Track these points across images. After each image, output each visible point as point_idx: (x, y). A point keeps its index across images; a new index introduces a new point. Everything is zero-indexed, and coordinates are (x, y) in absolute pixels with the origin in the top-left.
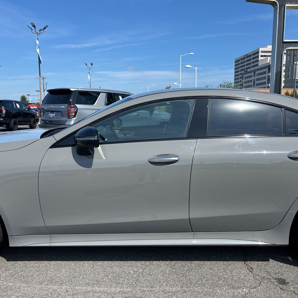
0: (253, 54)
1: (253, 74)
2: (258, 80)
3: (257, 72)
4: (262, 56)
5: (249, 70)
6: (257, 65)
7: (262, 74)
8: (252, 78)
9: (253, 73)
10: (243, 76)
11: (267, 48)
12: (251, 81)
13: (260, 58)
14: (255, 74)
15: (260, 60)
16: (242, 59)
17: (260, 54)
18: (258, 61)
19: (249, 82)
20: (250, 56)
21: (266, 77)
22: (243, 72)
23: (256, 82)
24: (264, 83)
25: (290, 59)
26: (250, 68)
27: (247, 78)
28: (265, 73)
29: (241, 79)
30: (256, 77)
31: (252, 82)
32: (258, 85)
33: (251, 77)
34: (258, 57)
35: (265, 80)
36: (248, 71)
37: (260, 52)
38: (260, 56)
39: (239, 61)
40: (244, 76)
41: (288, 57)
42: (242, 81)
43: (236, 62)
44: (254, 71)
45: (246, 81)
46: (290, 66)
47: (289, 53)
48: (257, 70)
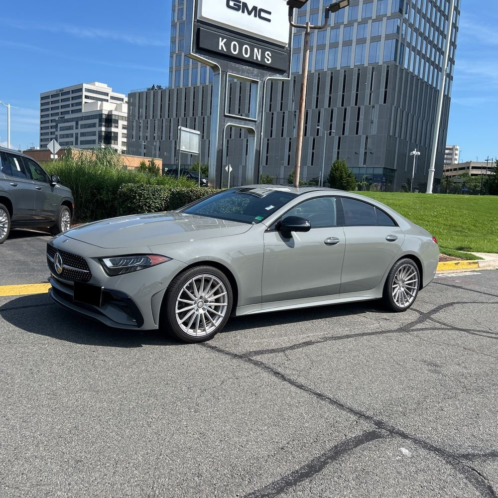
0: (73, 92)
1: (74, 124)
2: (83, 134)
3: (80, 123)
4: (87, 97)
5: (67, 117)
6: (80, 110)
7: (90, 126)
8: (74, 131)
9: (75, 122)
10: (57, 125)
11: (94, 85)
12: (72, 135)
13: (84, 100)
14: (77, 124)
15: (83, 103)
16: (53, 96)
17: (85, 93)
18: (80, 104)
19: (67, 136)
20: (68, 93)
21: (95, 132)
22: (57, 118)
23: (80, 139)
24: (93, 142)
25: (134, 111)
26: (67, 112)
27: (63, 130)
28: (94, 125)
29: (54, 130)
30: (80, 131)
31: (72, 137)
32: (83, 143)
33: (70, 128)
34: (81, 97)
35: (95, 136)
36: (65, 118)
37: (84, 90)
38: (84, 97)
39: (47, 97)
40: (60, 125)
41: (131, 107)
42: (56, 133)
43: (42, 98)
44: (77, 120)
45: (63, 135)
46: (135, 121)
47: (131, 101)
48: (82, 118)
